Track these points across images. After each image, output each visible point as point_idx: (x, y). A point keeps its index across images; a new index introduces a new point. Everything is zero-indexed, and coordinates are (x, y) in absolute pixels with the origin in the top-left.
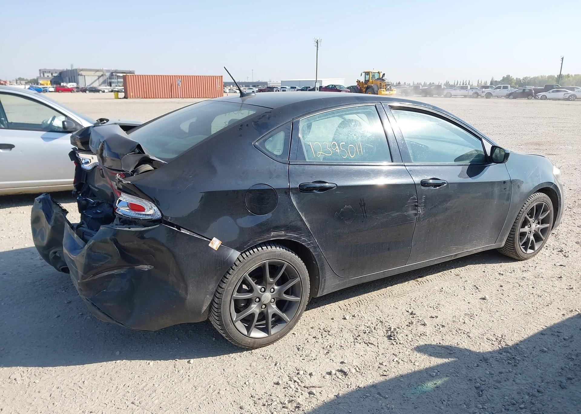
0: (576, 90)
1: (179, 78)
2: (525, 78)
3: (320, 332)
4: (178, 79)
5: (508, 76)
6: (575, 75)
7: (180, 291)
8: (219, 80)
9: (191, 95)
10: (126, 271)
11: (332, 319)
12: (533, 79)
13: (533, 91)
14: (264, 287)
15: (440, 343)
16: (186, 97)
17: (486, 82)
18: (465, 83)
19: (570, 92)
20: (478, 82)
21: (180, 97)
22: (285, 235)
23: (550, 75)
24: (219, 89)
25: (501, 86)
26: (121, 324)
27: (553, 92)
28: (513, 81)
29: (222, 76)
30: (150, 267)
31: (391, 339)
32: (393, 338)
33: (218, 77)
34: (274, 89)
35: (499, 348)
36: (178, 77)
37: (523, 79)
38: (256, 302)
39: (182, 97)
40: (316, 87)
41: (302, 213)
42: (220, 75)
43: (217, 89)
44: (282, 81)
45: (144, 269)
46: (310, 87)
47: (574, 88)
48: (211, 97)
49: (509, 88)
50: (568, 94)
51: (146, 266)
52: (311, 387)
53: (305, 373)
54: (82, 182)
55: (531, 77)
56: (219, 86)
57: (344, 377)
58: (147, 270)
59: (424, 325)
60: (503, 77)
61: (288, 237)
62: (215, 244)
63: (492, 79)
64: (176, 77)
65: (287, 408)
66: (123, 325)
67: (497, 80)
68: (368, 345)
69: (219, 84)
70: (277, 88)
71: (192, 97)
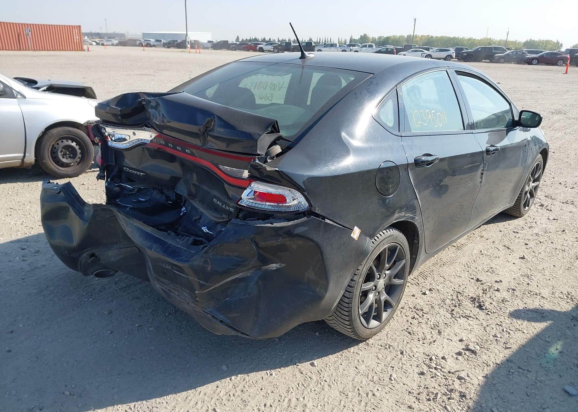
0: (431, 50)
1: (28, 27)
2: (380, 37)
3: (412, 311)
4: (26, 28)
5: (365, 35)
6: (422, 36)
7: (317, 290)
8: (76, 30)
9: (44, 47)
10: (252, 273)
11: (412, 296)
12: (386, 39)
13: (395, 51)
14: (380, 273)
15: (526, 308)
16: (38, 49)
17: (346, 40)
18: (327, 41)
19: (426, 52)
20: (339, 40)
21: (30, 49)
22: (405, 216)
23: (401, 35)
24: (78, 41)
25: (367, 45)
26: (246, 335)
27: (412, 51)
28: (369, 39)
29: (80, 26)
30: (280, 265)
31: (483, 309)
32: (484, 308)
33: (76, 27)
34: (137, 41)
35: (575, 305)
36: (26, 26)
37: (378, 38)
38: (373, 290)
39: (33, 49)
40: (187, 40)
41: (417, 190)
42: (78, 25)
43: (75, 41)
44: (143, 33)
45: (271, 269)
46: (177, 41)
47: (429, 48)
48: (69, 49)
49: (374, 47)
50: (425, 53)
51: (274, 265)
52: (455, 372)
53: (437, 357)
54: (109, 163)
55: (385, 37)
56: (77, 37)
57: (474, 355)
58: (275, 269)
59: (498, 291)
60: (361, 36)
61: (406, 217)
62: (356, 233)
63: (351, 37)
64: (23, 25)
65: (453, 399)
66: (248, 335)
67: (355, 39)
68: (468, 319)
69: (77, 35)
70: (140, 41)
71: (46, 49)
